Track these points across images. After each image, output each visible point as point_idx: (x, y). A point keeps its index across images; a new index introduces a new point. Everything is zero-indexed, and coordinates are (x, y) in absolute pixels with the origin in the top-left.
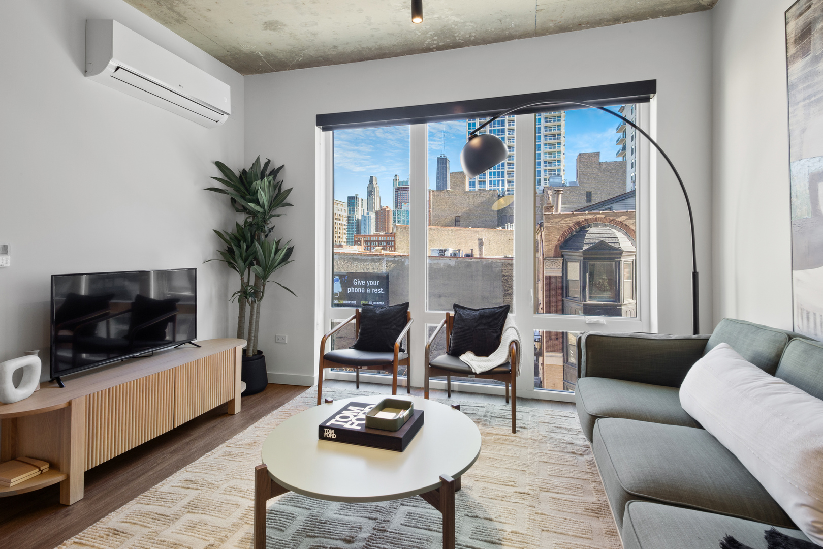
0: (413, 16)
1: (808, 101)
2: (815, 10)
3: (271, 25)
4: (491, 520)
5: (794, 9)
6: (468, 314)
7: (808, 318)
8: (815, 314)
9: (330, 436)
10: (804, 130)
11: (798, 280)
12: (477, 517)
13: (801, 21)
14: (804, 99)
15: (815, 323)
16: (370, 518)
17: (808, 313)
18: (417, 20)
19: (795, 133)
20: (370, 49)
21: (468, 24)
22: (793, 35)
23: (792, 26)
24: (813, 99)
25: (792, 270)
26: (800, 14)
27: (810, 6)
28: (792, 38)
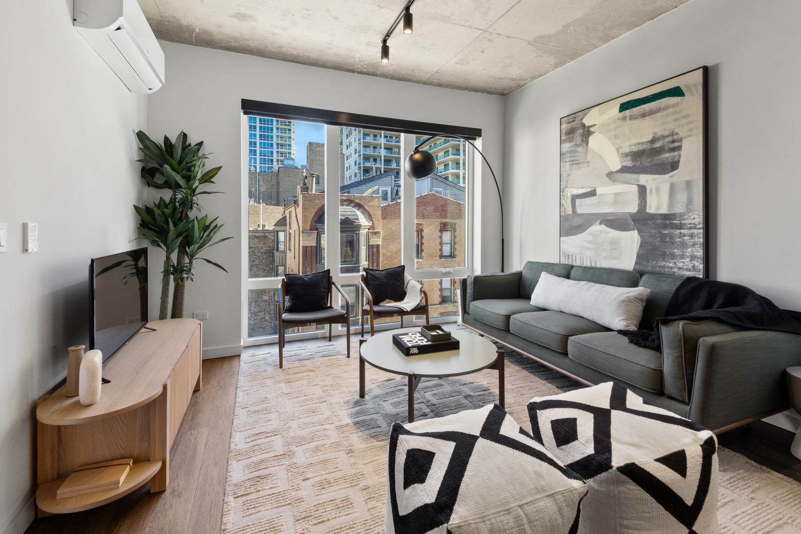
0: (382, 58)
1: (572, 162)
2: (577, 124)
3: (240, 16)
4: (472, 383)
5: (565, 119)
6: (378, 274)
7: (568, 258)
8: (572, 256)
9: (414, 352)
10: (569, 175)
11: (563, 241)
12: (465, 384)
13: (569, 126)
14: (570, 161)
15: (572, 259)
16: (419, 403)
17: (568, 255)
18: (385, 61)
19: (564, 176)
20: (308, 57)
21: (394, 66)
22: (565, 130)
23: (564, 126)
24: (574, 162)
25: (560, 237)
26: (569, 123)
27: (574, 121)
28: (564, 132)
